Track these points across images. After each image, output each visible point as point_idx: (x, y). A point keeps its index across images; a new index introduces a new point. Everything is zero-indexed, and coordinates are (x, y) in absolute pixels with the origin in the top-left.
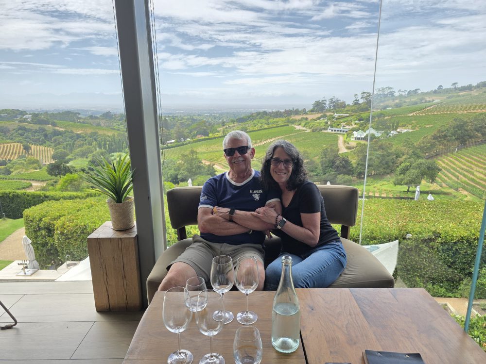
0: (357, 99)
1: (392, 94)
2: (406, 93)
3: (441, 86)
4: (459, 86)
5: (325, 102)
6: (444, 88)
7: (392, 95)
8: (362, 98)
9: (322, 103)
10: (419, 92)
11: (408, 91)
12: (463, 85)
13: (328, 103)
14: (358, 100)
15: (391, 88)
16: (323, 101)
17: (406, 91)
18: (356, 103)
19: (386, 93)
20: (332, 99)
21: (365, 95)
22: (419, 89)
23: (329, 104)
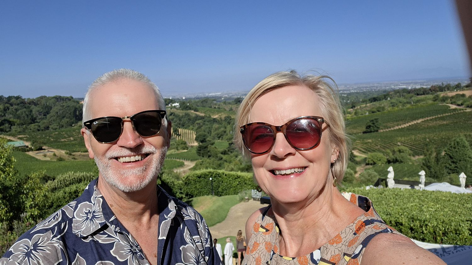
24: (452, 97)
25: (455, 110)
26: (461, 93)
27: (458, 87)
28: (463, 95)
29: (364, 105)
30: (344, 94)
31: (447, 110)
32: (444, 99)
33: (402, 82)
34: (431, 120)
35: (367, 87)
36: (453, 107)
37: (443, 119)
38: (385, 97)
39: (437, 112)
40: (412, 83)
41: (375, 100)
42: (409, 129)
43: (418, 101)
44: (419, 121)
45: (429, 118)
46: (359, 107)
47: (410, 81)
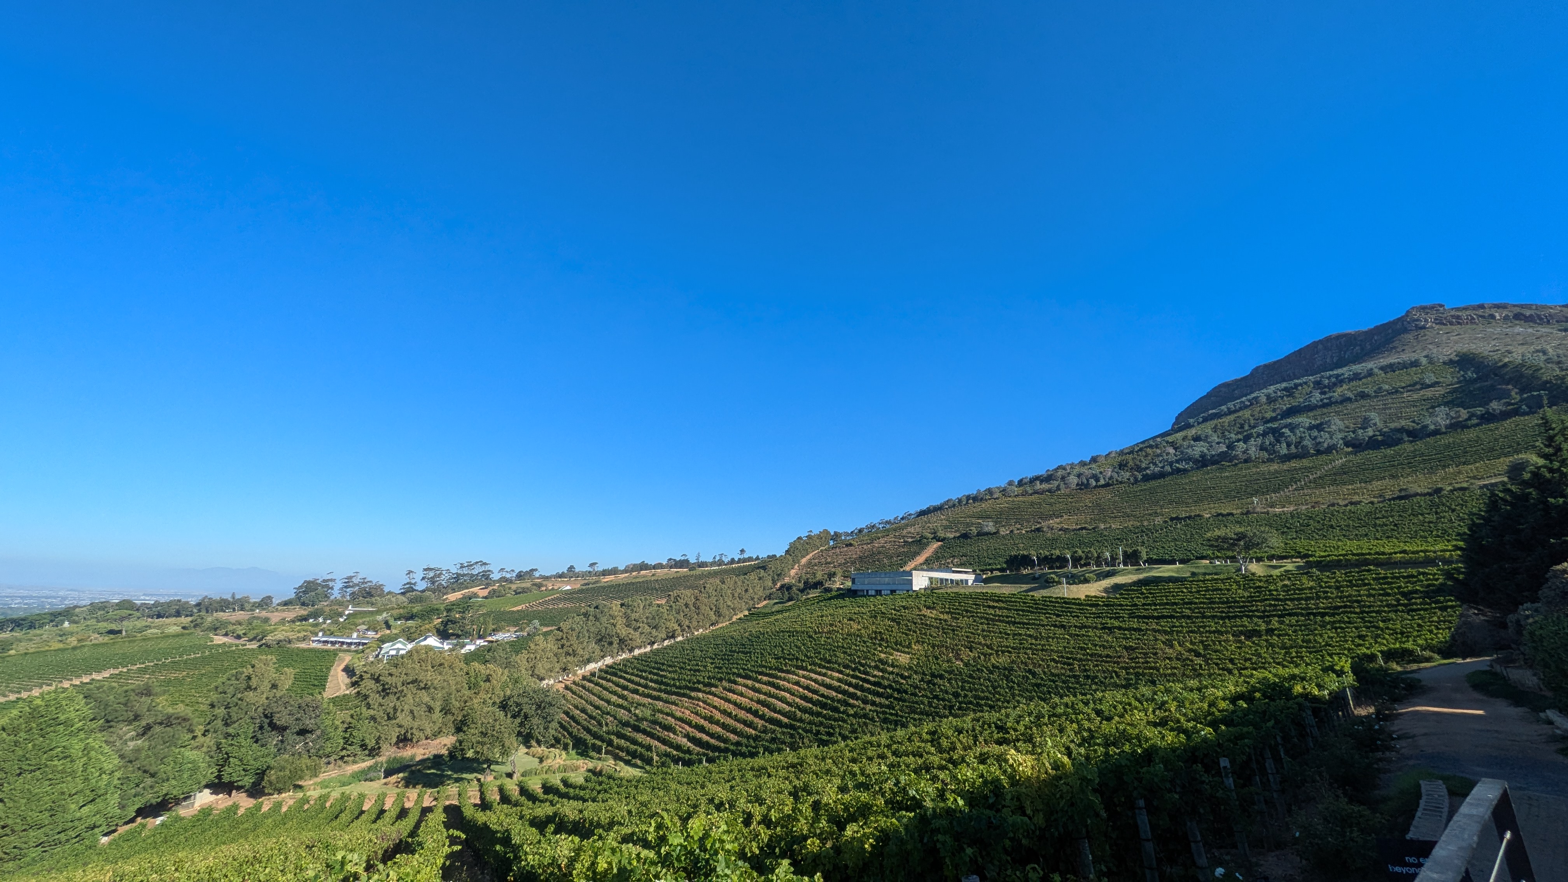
0: (413, 581)
1: (486, 575)
2: (514, 575)
3: (572, 567)
4: (599, 568)
5: (331, 584)
6: (577, 570)
7: (487, 577)
8: (423, 578)
9: (323, 587)
10: (537, 574)
11: (517, 571)
12: (606, 568)
13: (338, 586)
14: (415, 584)
15: (485, 564)
16: (324, 581)
17: (513, 571)
18: (409, 589)
19: (475, 572)
20: (351, 578)
21: (431, 574)
22: (536, 570)
23: (341, 589)
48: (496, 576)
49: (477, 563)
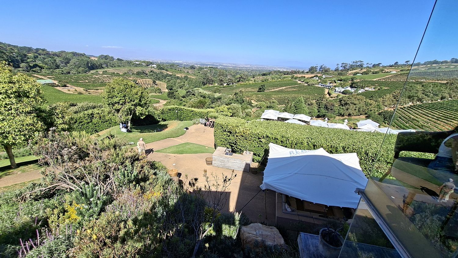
0: (338, 67)
3: (397, 62)
6: (399, 64)
7: (362, 66)
8: (341, 67)
9: (315, 68)
11: (373, 64)
15: (362, 62)
18: (337, 70)
19: (358, 64)
20: (322, 66)
21: (344, 65)
22: (381, 64)
23: (319, 69)
24: (300, 77)
25: (300, 84)
26: (304, 75)
27: (303, 72)
28: (304, 77)
29: (259, 77)
30: (250, 70)
31: (296, 83)
32: (296, 78)
33: (278, 67)
34: (289, 88)
35: (261, 67)
36: (299, 82)
37: (294, 88)
38: (269, 74)
39: (292, 84)
40: (283, 68)
41: (264, 75)
42: (278, 91)
43: (284, 78)
44: (284, 88)
45: (288, 87)
46: (256, 78)
47: (282, 67)
48: (365, 66)
49: (359, 61)
